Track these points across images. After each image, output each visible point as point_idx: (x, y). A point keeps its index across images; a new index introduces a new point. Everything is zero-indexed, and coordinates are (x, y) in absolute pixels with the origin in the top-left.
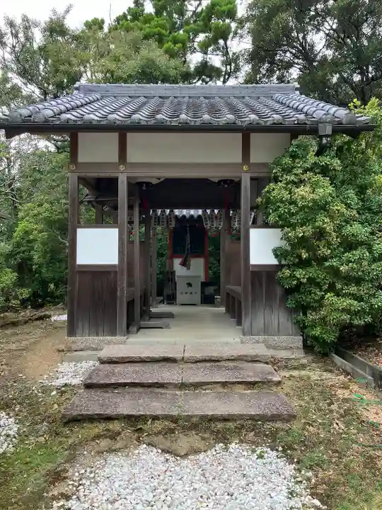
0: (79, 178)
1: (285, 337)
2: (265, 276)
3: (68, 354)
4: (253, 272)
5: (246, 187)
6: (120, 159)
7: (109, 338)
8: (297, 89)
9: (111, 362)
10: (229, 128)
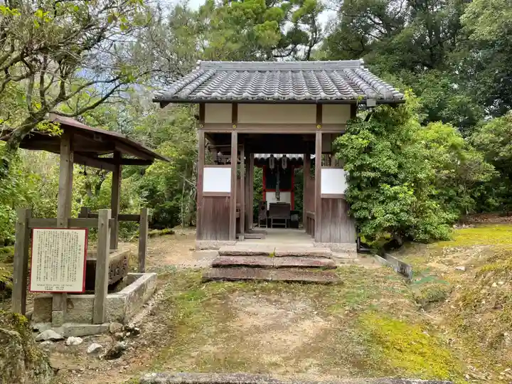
0: (205, 133)
1: (345, 244)
2: (330, 202)
3: (197, 252)
4: (323, 199)
5: (319, 140)
6: (233, 120)
7: (224, 242)
8: (362, 64)
9: (228, 254)
10: (307, 102)
